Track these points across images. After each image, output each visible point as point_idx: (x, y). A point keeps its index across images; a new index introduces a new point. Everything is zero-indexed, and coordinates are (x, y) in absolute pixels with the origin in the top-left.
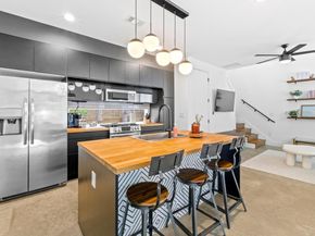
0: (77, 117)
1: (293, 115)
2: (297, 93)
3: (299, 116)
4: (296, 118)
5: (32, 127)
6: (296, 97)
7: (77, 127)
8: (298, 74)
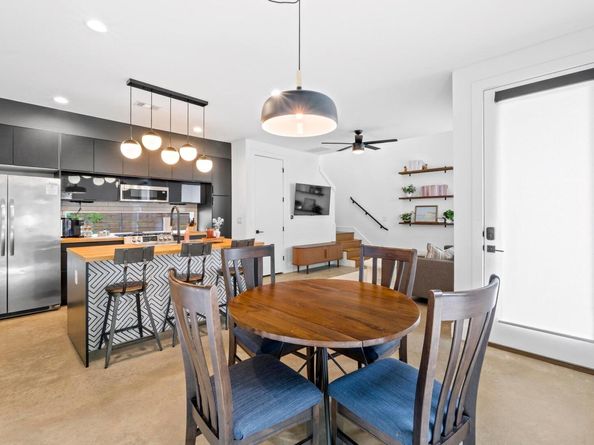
0: (76, 223)
1: (407, 220)
2: (410, 190)
3: (412, 221)
4: (409, 223)
5: (12, 235)
6: (410, 195)
7: (77, 236)
8: (410, 162)
